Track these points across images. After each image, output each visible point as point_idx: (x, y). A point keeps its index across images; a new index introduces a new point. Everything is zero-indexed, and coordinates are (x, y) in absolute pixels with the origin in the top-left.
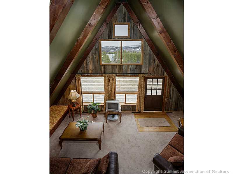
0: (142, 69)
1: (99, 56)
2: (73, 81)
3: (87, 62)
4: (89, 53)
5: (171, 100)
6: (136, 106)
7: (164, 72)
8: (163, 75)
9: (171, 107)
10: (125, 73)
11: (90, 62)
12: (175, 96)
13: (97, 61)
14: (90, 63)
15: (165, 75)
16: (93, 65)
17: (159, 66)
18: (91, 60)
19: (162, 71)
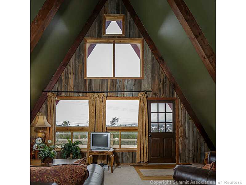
0: (143, 86)
1: (84, 63)
2: (44, 106)
3: (66, 74)
4: (71, 59)
5: (187, 142)
6: (136, 151)
7: (173, 91)
8: (173, 96)
9: (189, 154)
10: (119, 90)
11: (70, 73)
12: (191, 133)
13: (80, 71)
14: (70, 75)
15: (175, 96)
16: (75, 79)
17: (166, 81)
18: (72, 71)
19: (171, 89)
